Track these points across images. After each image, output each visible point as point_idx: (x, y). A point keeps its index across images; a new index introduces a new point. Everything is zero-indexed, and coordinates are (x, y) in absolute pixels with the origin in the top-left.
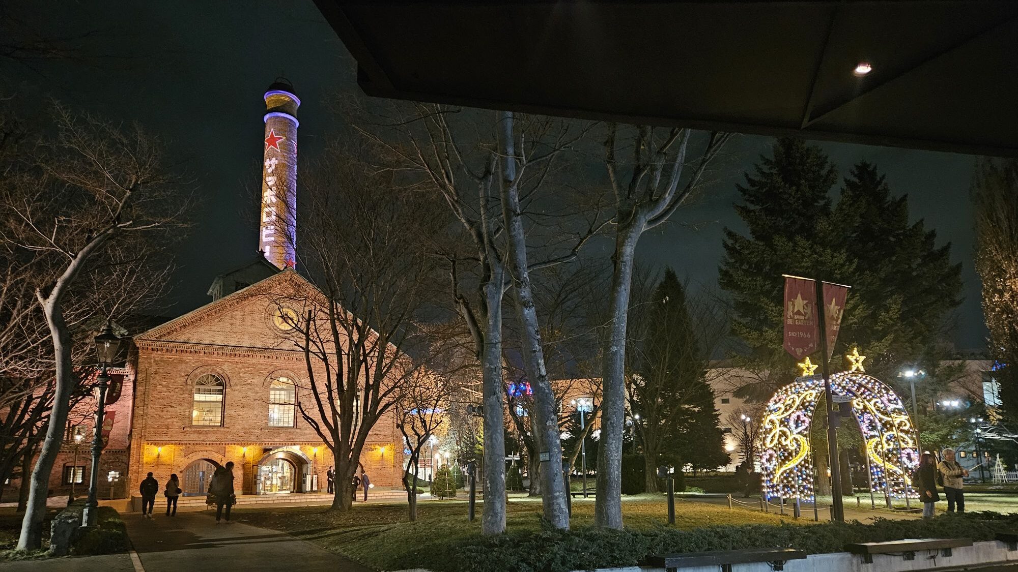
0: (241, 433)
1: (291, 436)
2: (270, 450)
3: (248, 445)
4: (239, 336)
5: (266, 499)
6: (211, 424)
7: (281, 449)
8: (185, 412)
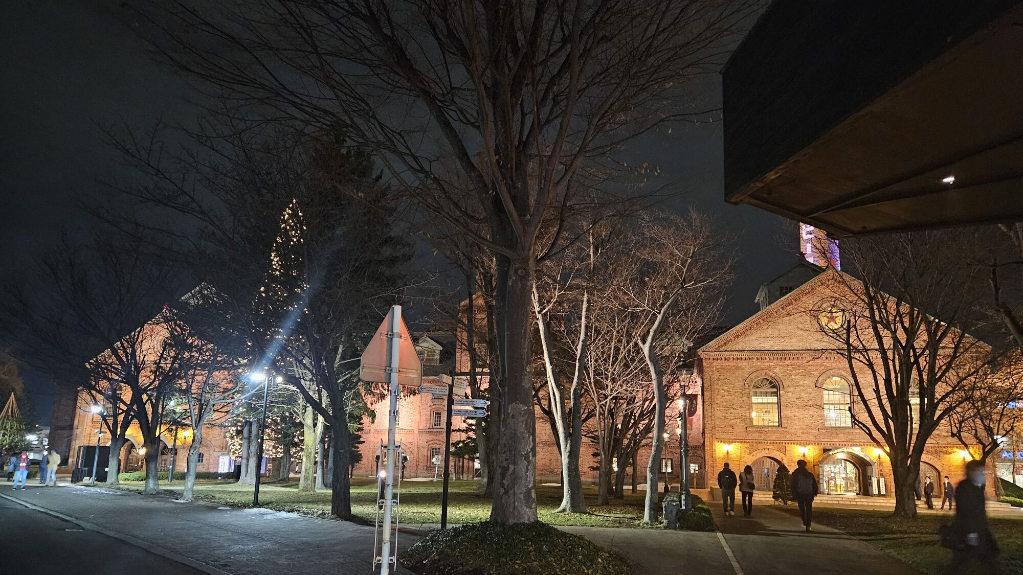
0: (799, 433)
1: (850, 437)
2: (830, 450)
3: (808, 444)
4: (787, 340)
5: (830, 499)
6: (770, 424)
7: (841, 450)
8: (745, 413)
